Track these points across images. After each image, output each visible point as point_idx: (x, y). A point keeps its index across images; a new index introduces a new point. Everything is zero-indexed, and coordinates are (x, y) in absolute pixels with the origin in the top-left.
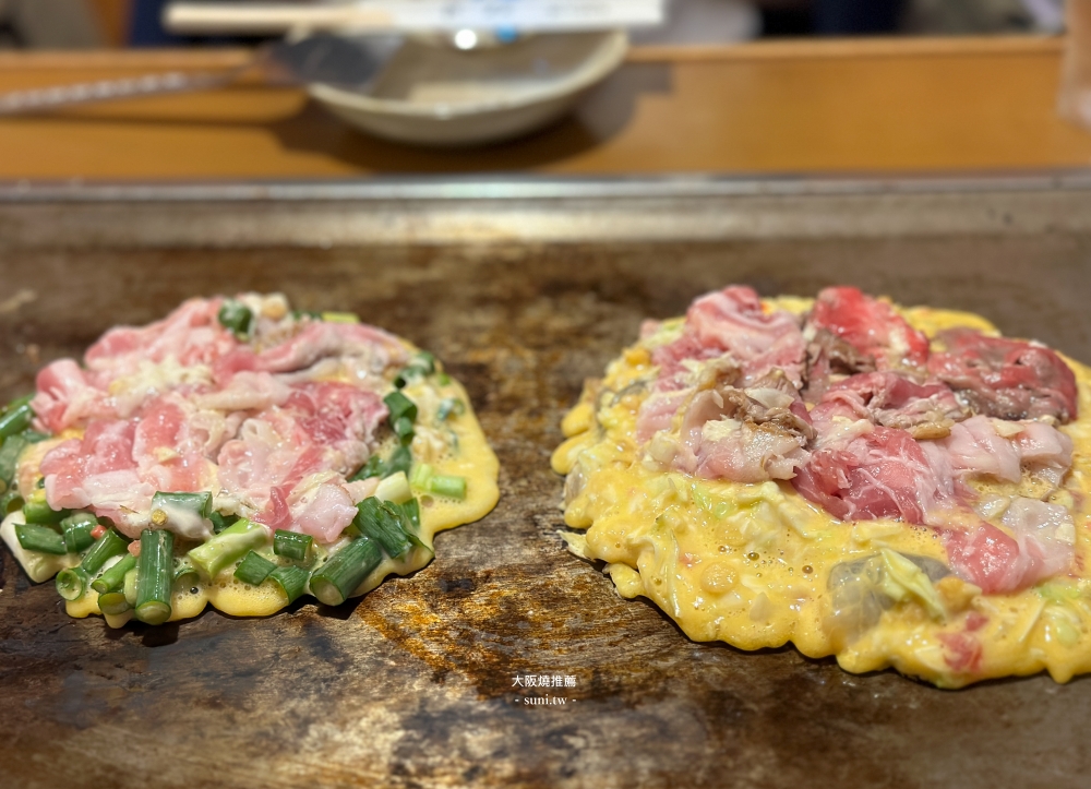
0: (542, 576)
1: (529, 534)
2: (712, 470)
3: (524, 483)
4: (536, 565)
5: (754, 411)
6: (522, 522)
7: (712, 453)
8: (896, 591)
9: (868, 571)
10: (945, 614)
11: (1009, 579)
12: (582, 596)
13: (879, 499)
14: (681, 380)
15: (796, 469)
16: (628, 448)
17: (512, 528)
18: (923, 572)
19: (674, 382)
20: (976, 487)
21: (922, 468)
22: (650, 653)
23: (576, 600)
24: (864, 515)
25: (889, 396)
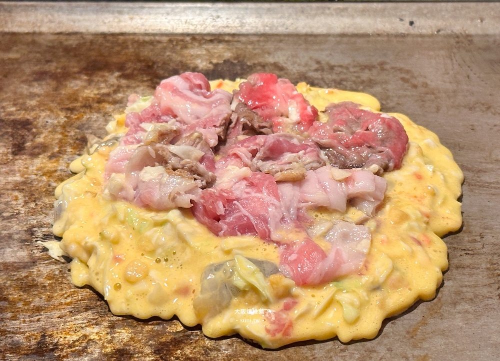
0: (26, 270)
1: (26, 241)
2: (142, 201)
3: (32, 205)
4: (25, 263)
5: (173, 161)
6: (23, 233)
7: (142, 190)
8: (240, 283)
9: (225, 269)
10: (271, 299)
11: (314, 276)
12: (49, 284)
13: (245, 222)
14: (140, 137)
15: (192, 201)
16: (97, 183)
17: (16, 237)
18: (261, 271)
19: (135, 139)
20: (313, 214)
21: (275, 202)
22: (83, 323)
23: (45, 287)
24: (232, 233)
25: (268, 153)
